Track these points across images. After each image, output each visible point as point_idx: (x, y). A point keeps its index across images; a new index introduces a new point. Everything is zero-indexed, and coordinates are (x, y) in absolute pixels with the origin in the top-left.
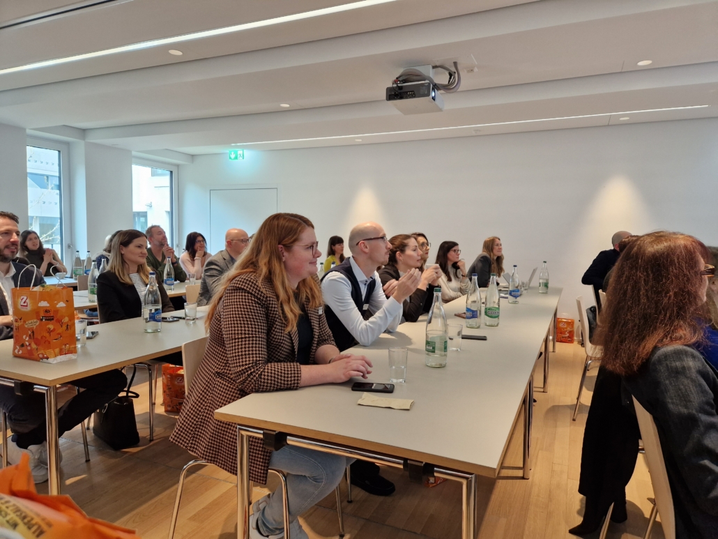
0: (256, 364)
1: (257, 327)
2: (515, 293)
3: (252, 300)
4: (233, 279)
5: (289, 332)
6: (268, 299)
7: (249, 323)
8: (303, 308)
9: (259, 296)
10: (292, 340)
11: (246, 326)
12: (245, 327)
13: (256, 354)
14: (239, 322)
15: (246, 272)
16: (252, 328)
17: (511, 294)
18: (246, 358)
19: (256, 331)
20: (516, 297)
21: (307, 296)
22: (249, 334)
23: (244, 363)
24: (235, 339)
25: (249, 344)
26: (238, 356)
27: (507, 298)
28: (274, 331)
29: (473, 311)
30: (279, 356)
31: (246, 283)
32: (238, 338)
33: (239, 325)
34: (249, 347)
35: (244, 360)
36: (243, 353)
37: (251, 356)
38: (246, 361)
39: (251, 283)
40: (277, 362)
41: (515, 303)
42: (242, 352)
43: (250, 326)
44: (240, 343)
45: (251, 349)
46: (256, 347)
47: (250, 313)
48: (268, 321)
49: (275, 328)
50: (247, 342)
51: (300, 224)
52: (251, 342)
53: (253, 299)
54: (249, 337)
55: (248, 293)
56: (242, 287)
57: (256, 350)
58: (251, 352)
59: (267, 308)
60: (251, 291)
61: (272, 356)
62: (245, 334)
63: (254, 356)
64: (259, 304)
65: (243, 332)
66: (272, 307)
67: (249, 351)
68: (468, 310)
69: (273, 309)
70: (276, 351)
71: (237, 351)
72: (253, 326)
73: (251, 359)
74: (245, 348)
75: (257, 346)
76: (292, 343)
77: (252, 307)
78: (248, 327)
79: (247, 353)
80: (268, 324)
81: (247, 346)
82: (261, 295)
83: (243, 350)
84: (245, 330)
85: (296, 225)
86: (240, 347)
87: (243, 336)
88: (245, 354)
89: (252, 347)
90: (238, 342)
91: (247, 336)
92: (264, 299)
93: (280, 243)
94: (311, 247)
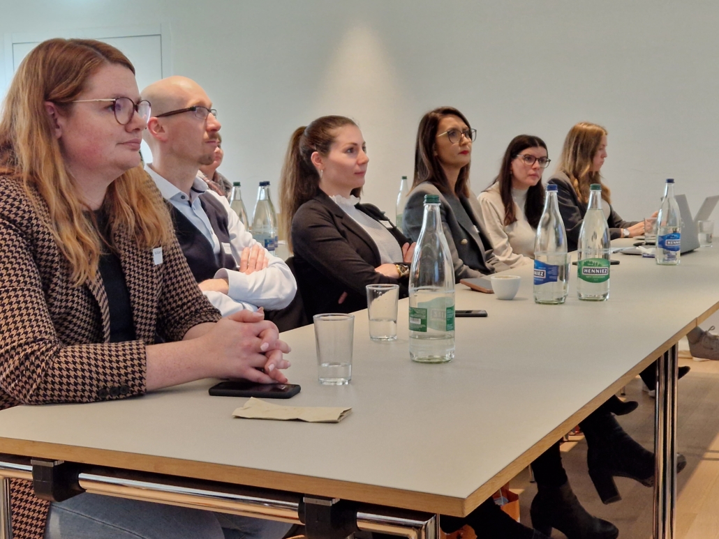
5: (85, 286)
16: (9, 275)
72: (11, 272)
92: (25, 222)
93: (46, 97)
94: (113, 107)
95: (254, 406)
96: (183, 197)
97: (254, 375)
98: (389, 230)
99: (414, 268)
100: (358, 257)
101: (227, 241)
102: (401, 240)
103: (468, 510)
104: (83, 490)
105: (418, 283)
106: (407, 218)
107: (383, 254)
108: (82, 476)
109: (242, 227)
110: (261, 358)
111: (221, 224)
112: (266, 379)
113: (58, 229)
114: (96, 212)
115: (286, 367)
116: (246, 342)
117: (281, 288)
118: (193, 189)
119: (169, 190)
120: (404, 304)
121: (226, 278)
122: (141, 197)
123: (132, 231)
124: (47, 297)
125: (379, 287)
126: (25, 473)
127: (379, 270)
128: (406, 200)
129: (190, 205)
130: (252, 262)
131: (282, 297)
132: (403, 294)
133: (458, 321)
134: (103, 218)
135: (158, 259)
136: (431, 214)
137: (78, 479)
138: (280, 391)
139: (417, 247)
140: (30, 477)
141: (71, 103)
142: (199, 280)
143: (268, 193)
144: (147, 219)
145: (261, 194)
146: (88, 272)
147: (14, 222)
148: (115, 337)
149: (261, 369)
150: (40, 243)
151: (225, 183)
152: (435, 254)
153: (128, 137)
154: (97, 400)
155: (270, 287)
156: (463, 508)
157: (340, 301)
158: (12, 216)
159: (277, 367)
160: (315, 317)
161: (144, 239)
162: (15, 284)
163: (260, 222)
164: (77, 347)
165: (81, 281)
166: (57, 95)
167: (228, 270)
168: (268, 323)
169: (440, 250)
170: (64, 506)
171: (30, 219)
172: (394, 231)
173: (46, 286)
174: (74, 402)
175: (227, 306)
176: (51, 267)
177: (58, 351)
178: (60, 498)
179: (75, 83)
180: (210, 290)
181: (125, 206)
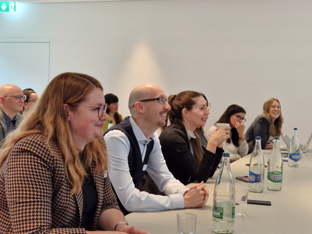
0: (41, 229)
1: (42, 191)
2: (294, 157)
3: (38, 163)
4: (19, 140)
5: (74, 196)
6: (55, 162)
7: (35, 186)
8: (88, 171)
9: (46, 159)
10: (77, 204)
11: (31, 189)
12: (30, 191)
13: (41, 219)
14: (24, 185)
15: (32, 134)
16: (37, 192)
17: (291, 157)
18: (30, 223)
19: (41, 195)
20: (296, 160)
21: (93, 159)
22: (34, 198)
23: (28, 228)
24: (19, 203)
25: (34, 208)
26: (22, 220)
27: (287, 161)
28: (60, 195)
29: (256, 176)
30: (64, 221)
31: (32, 145)
32: (23, 203)
33: (24, 189)
34: (33, 212)
35: (28, 225)
36: (28, 218)
37: (35, 221)
38: (30, 226)
39: (37, 146)
40: (62, 227)
41: (295, 166)
42: (26, 216)
43: (35, 190)
44: (24, 208)
45: (35, 214)
46: (41, 212)
47: (36, 177)
48: (53, 185)
49: (61, 192)
50: (32, 207)
51: (87, 84)
52: (36, 207)
53: (39, 161)
54: (34, 202)
55: (35, 155)
56: (29, 149)
57: (41, 215)
58: (35, 217)
59: (53, 171)
60: (37, 153)
61: (57, 221)
62: (30, 198)
63: (39, 221)
64: (46, 167)
65: (28, 196)
66: (59, 171)
67: (33, 216)
68: (251, 174)
69: (60, 172)
70: (61, 216)
71: (21, 215)
72: (39, 190)
73: (36, 224)
74: (30, 212)
75: (42, 210)
76: (77, 208)
77: (38, 171)
78: (34, 191)
79: (31, 218)
80: (53, 187)
81: (32, 210)
82: (48, 158)
83: (28, 214)
84: (30, 194)
85: (83, 85)
86: (24, 211)
87: (28, 200)
88: (30, 219)
89: (37, 212)
90: (23, 206)
91: (32, 200)
93: (65, 102)
96: (146, 142)
141: (77, 106)
153: (100, 123)
166: (71, 102)
179: (81, 97)
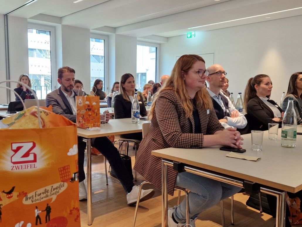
3: (168, 101)
10: (191, 123)
14: (163, 112)
22: (167, 118)
31: (166, 94)
32: (163, 120)
47: (168, 108)
50: (167, 122)
51: (193, 59)
56: (164, 96)
60: (168, 98)
64: (172, 103)
77: (169, 105)
78: (169, 115)
92: (175, 102)
93: (182, 70)
94: (199, 72)
95: (232, 154)
96: (216, 97)
97: (233, 145)
98: (277, 108)
99: (284, 119)
100: (267, 115)
101: (228, 109)
102: (281, 111)
103: (296, 191)
104: (185, 171)
105: (285, 123)
106: (284, 105)
107: (275, 115)
108: (185, 167)
109: (232, 105)
110: (235, 141)
111: (226, 104)
112: (236, 147)
113: (183, 103)
114: (192, 99)
115: (242, 144)
116: (231, 136)
117: (243, 123)
118: (219, 94)
119: (212, 95)
120: (280, 130)
121: (227, 119)
122: (204, 95)
123: (202, 105)
124: (179, 121)
125: (273, 124)
126: (171, 164)
127: (274, 119)
128: (284, 99)
129: (218, 99)
130: (234, 115)
131: (243, 125)
132: (280, 127)
133: (297, 136)
134: (194, 101)
135: (208, 112)
136: (291, 103)
137: (184, 168)
138: (239, 150)
139: (285, 113)
140: (173, 166)
141: (188, 71)
142: (219, 119)
143: (241, 96)
144: (206, 101)
145: (239, 96)
146: (190, 115)
147: (172, 101)
148: (196, 132)
149: (235, 144)
150: (178, 107)
151: (229, 93)
152: (291, 115)
153: (202, 80)
154: (190, 148)
155: (239, 122)
156: (294, 190)
157: (260, 127)
158: (172, 100)
159: (239, 144)
160: (252, 131)
161: (204, 107)
162: (172, 117)
163: (238, 104)
164: (186, 134)
165: (188, 117)
166: (184, 69)
167: (228, 117)
168: (238, 132)
169: (293, 114)
170: (180, 174)
171: (176, 101)
172: (279, 108)
173: (179, 118)
174: (184, 148)
175: (227, 126)
176: (181, 113)
177: (181, 135)
178: (180, 172)
179: (189, 66)
180: (222, 122)
181: (200, 98)
